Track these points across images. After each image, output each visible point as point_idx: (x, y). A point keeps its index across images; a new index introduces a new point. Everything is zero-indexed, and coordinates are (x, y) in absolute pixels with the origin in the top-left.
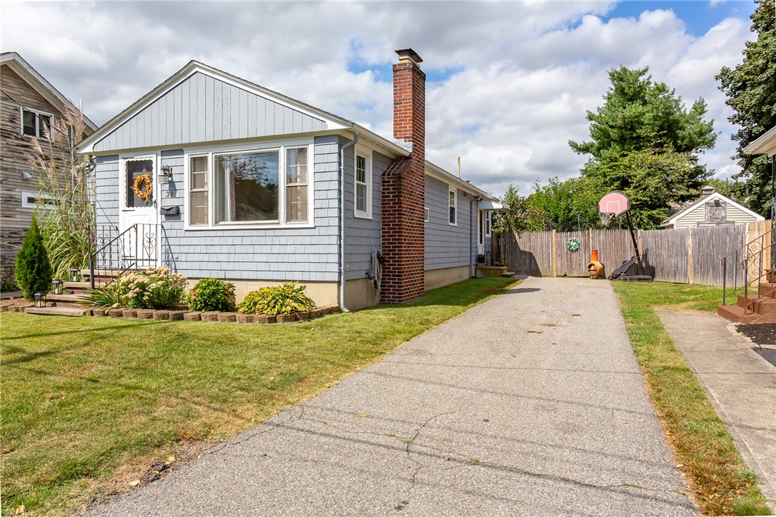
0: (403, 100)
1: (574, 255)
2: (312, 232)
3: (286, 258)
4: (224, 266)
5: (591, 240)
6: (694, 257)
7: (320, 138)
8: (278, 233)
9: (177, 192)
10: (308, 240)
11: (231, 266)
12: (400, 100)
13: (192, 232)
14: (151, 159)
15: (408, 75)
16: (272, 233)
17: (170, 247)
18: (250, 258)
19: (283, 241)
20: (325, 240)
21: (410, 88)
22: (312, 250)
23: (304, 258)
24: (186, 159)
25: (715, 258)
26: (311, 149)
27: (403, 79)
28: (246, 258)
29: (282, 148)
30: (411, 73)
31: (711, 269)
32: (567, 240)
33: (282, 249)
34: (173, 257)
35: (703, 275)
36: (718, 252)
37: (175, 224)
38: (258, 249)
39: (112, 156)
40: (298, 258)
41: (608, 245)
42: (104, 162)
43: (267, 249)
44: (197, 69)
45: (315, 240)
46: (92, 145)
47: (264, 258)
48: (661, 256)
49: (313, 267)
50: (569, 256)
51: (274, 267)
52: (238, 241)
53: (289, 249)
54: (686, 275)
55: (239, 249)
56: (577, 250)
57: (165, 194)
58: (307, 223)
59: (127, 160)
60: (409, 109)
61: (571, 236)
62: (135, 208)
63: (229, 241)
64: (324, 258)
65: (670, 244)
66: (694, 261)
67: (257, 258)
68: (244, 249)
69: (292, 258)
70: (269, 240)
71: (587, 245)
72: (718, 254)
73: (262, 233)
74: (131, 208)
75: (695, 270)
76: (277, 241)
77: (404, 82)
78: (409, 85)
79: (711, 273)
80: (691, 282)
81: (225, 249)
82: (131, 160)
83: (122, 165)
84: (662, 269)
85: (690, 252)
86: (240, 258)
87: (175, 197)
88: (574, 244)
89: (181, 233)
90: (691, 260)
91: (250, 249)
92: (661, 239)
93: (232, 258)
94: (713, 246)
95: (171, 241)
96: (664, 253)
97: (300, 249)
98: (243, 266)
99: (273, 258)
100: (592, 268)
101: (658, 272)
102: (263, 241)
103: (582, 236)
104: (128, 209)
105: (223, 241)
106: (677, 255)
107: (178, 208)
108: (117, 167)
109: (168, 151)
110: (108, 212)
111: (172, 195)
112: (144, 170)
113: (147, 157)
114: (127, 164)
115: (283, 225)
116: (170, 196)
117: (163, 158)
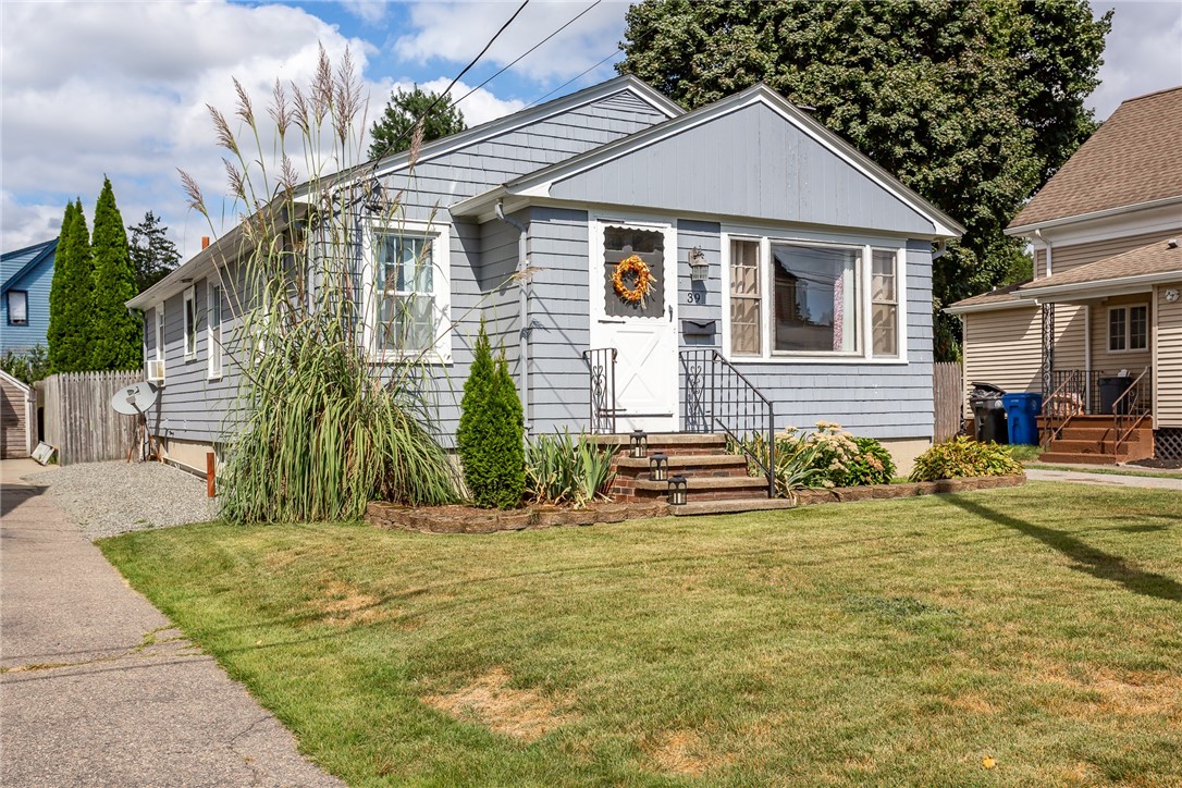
2: (905, 370)
3: (874, 407)
7: (914, 242)
8: (861, 370)
9: (708, 295)
10: (898, 381)
14: (660, 230)
18: (826, 408)
19: (869, 381)
20: (921, 381)
22: (905, 394)
23: (896, 406)
24: (725, 239)
26: (902, 254)
28: (820, 408)
29: (868, 246)
33: (868, 395)
34: (700, 410)
37: (703, 351)
38: (836, 394)
39: (578, 212)
40: (888, 406)
42: (552, 221)
43: (848, 394)
44: (760, 97)
45: (908, 382)
46: (548, 183)
47: (845, 408)
49: (905, 418)
51: (859, 420)
53: (877, 394)
55: (809, 395)
57: (686, 297)
58: (898, 358)
59: (608, 225)
62: (625, 318)
63: (796, 382)
67: (835, 408)
68: (818, 395)
69: (881, 406)
70: (851, 382)
73: (843, 369)
74: (617, 318)
76: (862, 382)
82: (616, 226)
83: (596, 231)
87: (703, 304)
91: (827, 395)
93: (800, 408)
97: (892, 394)
99: (857, 407)
102: (843, 381)
104: (609, 318)
105: (786, 382)
107: (711, 323)
108: (587, 235)
109: (689, 222)
110: (562, 322)
111: (698, 300)
112: (628, 248)
113: (650, 226)
114: (608, 231)
115: (869, 359)
116: (694, 302)
117: (681, 231)
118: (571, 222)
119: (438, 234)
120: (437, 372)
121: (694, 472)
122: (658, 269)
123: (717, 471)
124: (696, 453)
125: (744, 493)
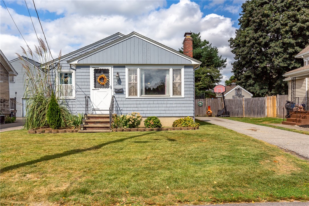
0: (189, 51)
1: (201, 108)
2: (183, 99)
3: (172, 109)
4: (145, 112)
5: (207, 102)
6: (245, 108)
7: (186, 66)
8: (169, 99)
9: (122, 83)
10: (182, 102)
11: (148, 112)
12: (188, 51)
13: (129, 99)
14: (108, 69)
15: (191, 42)
16: (167, 99)
17: (118, 105)
18: (157, 109)
19: (171, 102)
20: (189, 102)
21: (192, 47)
22: (183, 105)
23: (180, 108)
24: (127, 69)
25: (254, 108)
26: (183, 70)
27: (189, 43)
28: (155, 109)
29: (171, 68)
30: (192, 42)
31: (252, 112)
32: (198, 102)
33: (171, 105)
34: (120, 109)
35: (249, 114)
36: (255, 106)
37: (121, 96)
38: (160, 105)
39: (87, 66)
40: (177, 108)
41: (213, 104)
42: (81, 68)
43: (164, 105)
44: (134, 35)
45: (184, 102)
46: (77, 61)
47: (163, 109)
48: (232, 108)
49: (184, 112)
50: (199, 108)
51: (168, 112)
52: (152, 102)
53: (174, 105)
54: (242, 114)
55: (152, 106)
56: (202, 106)
57: (116, 83)
58: (182, 96)
59: (95, 68)
60: (192, 55)
61: (199, 101)
62: (99, 89)
63: (148, 102)
64: (188, 108)
65: (236, 103)
66: (245, 109)
67: (160, 109)
68: (154, 106)
69: (175, 109)
70: (165, 102)
71: (205, 104)
72: (255, 107)
73: (163, 99)
74: (97, 89)
75: (246, 113)
76: (169, 102)
77: (189, 45)
78: (191, 46)
79: (252, 113)
80: (244, 117)
81: (145, 106)
82: (97, 68)
83: (92, 70)
84: (232, 113)
85: (244, 106)
86: (153, 109)
87: (121, 85)
88: (201, 104)
89: (124, 99)
90: (244, 109)
91: (157, 105)
92: (232, 102)
93: (149, 109)
94: (253, 104)
95: (118, 103)
96: (233, 107)
97: (179, 105)
98: (154, 112)
99: (167, 109)
100: (209, 113)
101: (231, 114)
102: (163, 102)
103: (204, 101)
104: (95, 89)
105: (145, 102)
106: (239, 108)
107: (122, 89)
108: (90, 71)
109: (116, 66)
110: (84, 90)
111: (119, 84)
112: (102, 73)
113: (106, 68)
114: (95, 70)
115: (171, 97)
116: (118, 84)
117: (114, 68)
118: (86, 68)
119: (73, 72)
120: (72, 100)
121: (98, 123)
122: (108, 77)
123: (105, 123)
124: (105, 119)
125: (105, 128)
